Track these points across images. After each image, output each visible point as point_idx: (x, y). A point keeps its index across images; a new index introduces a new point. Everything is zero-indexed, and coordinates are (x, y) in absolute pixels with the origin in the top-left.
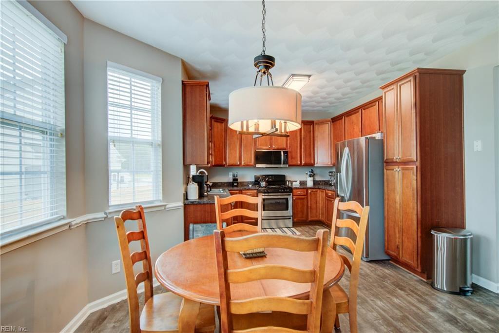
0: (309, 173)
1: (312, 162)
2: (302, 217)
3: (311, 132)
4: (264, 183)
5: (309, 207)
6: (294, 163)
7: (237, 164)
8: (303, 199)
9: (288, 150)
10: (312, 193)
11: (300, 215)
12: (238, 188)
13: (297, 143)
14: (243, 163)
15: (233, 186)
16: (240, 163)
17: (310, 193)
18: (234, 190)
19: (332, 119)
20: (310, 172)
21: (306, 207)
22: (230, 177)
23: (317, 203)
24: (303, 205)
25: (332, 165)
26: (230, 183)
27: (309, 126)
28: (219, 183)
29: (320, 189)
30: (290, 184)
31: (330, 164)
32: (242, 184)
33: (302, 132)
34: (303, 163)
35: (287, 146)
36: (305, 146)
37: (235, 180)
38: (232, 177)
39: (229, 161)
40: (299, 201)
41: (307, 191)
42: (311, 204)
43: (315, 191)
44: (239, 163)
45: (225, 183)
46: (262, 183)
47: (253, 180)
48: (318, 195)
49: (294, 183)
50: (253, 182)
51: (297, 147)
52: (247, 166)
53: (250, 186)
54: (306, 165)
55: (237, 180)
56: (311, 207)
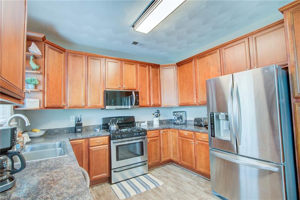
0: (155, 114)
1: (160, 103)
2: (156, 160)
3: (158, 74)
4: (115, 126)
5: (162, 148)
6: (144, 104)
7: (82, 106)
8: (156, 140)
9: (139, 91)
10: (164, 133)
11: (154, 158)
12: (84, 136)
13: (146, 85)
14: (89, 104)
15: (76, 132)
16: (86, 105)
17: (162, 134)
18: (78, 139)
19: (177, 63)
20: (156, 112)
21: (159, 148)
22: (71, 121)
23: (168, 143)
24: (156, 147)
25: (178, 106)
26: (71, 128)
27: (156, 69)
28: (56, 129)
29: (170, 128)
30: (138, 125)
31: (176, 104)
32: (88, 129)
33: (151, 74)
34: (152, 104)
35: (137, 86)
36: (153, 87)
37: (79, 124)
38: (74, 121)
39: (71, 101)
40: (153, 143)
41: (159, 132)
42: (163, 145)
43: (166, 132)
44: (84, 104)
45: (64, 129)
46: (112, 127)
47: (101, 123)
48: (169, 135)
49: (142, 124)
50: (100, 125)
51: (146, 88)
52: (95, 108)
53: (98, 130)
54: (155, 106)
55: (81, 124)
56: (163, 147)
